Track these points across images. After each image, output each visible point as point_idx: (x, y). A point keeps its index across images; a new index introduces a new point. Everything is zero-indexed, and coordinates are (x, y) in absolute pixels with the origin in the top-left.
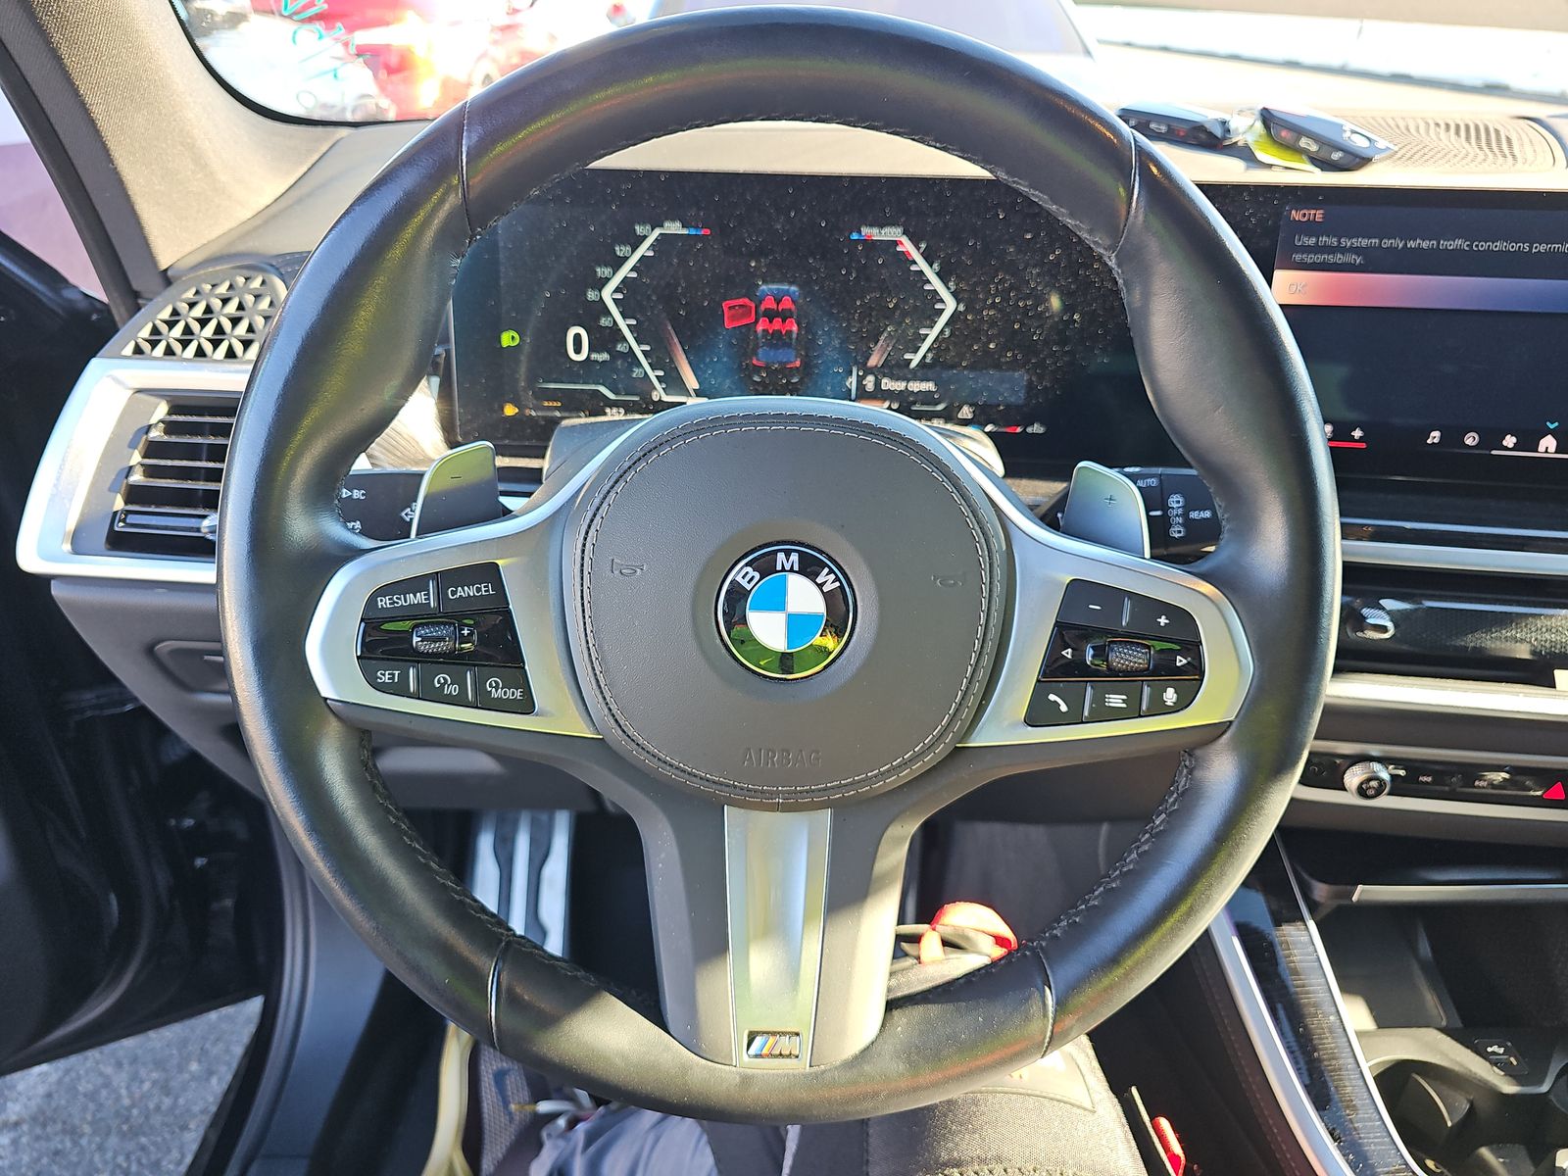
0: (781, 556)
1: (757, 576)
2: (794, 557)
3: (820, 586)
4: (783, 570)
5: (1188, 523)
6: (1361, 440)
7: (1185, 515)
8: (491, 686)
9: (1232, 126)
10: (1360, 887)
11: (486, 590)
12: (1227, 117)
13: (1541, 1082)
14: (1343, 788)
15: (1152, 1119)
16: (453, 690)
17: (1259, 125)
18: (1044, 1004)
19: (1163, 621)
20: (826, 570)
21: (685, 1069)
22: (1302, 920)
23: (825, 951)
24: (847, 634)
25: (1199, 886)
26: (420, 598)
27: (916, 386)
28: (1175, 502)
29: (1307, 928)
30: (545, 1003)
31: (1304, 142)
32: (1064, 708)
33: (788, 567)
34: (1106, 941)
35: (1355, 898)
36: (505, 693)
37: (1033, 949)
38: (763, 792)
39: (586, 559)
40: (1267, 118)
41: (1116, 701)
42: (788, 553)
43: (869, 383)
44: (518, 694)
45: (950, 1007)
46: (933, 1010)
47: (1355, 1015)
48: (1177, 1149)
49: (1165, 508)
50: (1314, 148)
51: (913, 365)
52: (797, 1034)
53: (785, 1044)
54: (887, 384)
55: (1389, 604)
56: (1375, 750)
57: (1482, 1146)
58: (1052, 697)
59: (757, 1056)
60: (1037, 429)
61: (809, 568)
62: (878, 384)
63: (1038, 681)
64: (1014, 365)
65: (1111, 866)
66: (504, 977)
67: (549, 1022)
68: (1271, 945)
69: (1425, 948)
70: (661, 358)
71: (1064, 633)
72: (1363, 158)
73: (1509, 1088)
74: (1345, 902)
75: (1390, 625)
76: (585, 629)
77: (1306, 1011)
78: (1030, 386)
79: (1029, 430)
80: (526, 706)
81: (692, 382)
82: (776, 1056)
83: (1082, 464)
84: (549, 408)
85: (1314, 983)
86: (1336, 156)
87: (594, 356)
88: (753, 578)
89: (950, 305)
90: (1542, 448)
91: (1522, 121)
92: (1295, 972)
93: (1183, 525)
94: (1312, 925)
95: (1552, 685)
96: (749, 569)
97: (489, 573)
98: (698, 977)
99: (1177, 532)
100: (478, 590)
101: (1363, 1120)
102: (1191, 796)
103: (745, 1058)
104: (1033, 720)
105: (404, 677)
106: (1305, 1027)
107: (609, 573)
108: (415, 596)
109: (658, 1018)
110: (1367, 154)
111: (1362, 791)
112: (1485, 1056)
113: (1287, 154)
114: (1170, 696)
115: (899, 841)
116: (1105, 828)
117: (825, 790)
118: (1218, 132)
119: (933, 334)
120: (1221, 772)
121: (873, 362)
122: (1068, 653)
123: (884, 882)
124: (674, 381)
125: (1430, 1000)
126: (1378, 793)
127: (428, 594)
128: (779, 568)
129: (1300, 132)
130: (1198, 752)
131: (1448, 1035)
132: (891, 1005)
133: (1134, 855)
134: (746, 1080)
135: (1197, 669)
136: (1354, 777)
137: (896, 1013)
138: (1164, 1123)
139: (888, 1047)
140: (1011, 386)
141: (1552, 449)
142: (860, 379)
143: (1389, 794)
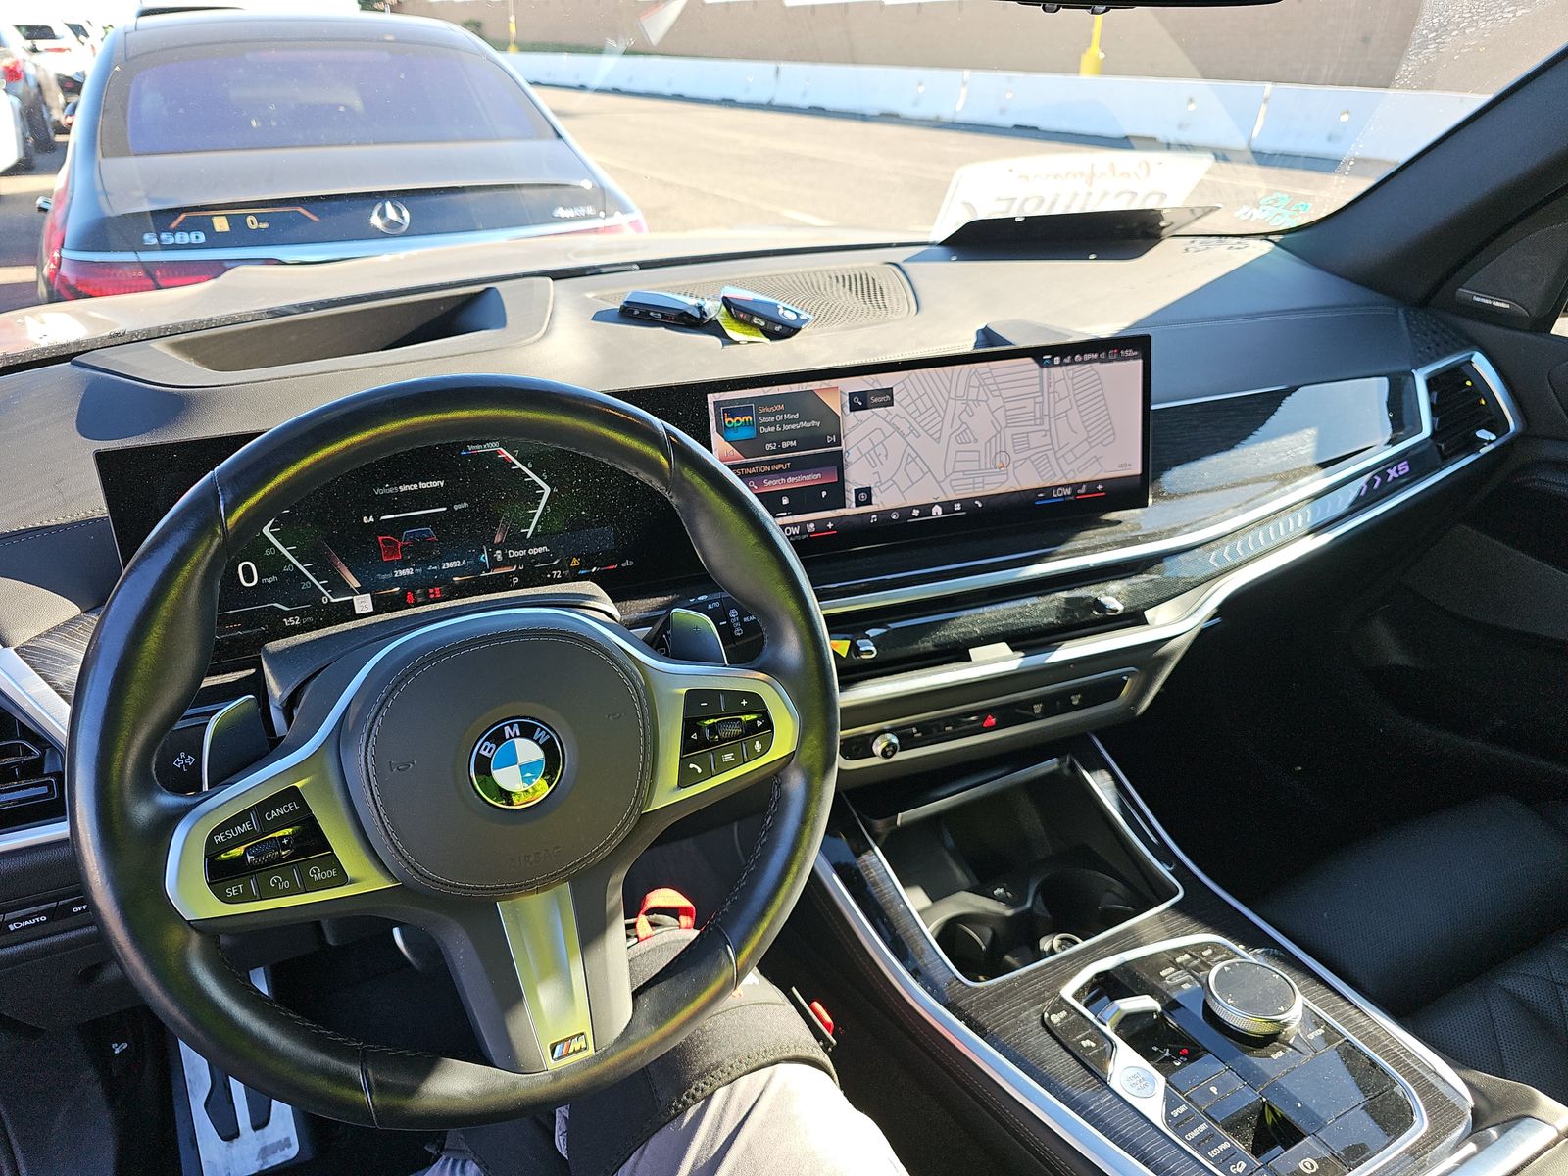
0: (507, 729)
1: (494, 746)
2: (516, 728)
3: (537, 741)
4: (510, 737)
5: (743, 625)
6: (833, 529)
7: (741, 621)
8: (312, 873)
9: (706, 307)
10: (899, 815)
11: (292, 806)
12: (702, 303)
13: (1025, 903)
14: (874, 755)
15: (809, 1005)
16: (286, 884)
17: (724, 308)
18: (729, 956)
19: (744, 702)
20: (539, 729)
21: (514, 1086)
22: (873, 849)
23: (588, 973)
24: (561, 767)
25: (798, 854)
26: (246, 826)
27: (533, 551)
28: (733, 614)
29: (875, 854)
30: (403, 1080)
31: (755, 320)
32: (699, 771)
33: (513, 736)
34: (755, 905)
35: (898, 823)
36: (324, 875)
37: (714, 926)
38: (526, 885)
39: (370, 766)
40: (726, 301)
41: (728, 757)
42: (511, 726)
43: (498, 555)
44: (334, 873)
45: (673, 980)
46: (663, 986)
47: (915, 900)
48: (828, 1019)
49: (728, 619)
50: (763, 324)
51: (529, 536)
52: (582, 1034)
53: (576, 1045)
54: (513, 553)
55: (872, 633)
56: (886, 725)
57: (1005, 954)
58: (691, 766)
59: (559, 1058)
60: (628, 563)
61: (527, 732)
62: (504, 555)
63: (681, 758)
64: (601, 523)
65: (747, 857)
66: (370, 1073)
67: (411, 1091)
68: (858, 871)
69: (950, 842)
70: (323, 570)
71: (690, 725)
72: (794, 329)
73: (1010, 913)
74: (893, 828)
75: (873, 648)
76: (379, 815)
77: (884, 907)
78: (617, 535)
79: (623, 565)
80: (342, 879)
81: (354, 583)
82: (572, 1053)
83: (674, 610)
84: (232, 631)
85: (885, 887)
86: (778, 328)
87: (264, 580)
88: (491, 748)
89: (547, 490)
90: (934, 513)
91: (888, 265)
92: (875, 884)
93: (741, 627)
94: (877, 849)
95: (970, 659)
96: (487, 743)
97: (293, 794)
98: (507, 1022)
99: (738, 632)
100: (287, 808)
101: (930, 963)
102: (783, 800)
103: (552, 1062)
104: (682, 784)
105: (247, 888)
106: (888, 918)
107: (389, 772)
108: (242, 827)
109: (485, 1060)
110: (796, 325)
111: (884, 754)
112: (993, 897)
113: (746, 329)
114: (758, 746)
115: (616, 886)
116: (736, 824)
117: (566, 870)
118: (697, 314)
119: (539, 511)
120: (795, 783)
121: (498, 539)
122: (694, 736)
123: (613, 917)
124: (338, 586)
125: (959, 874)
126: (894, 752)
127: (251, 823)
128: (507, 737)
129: (752, 314)
130: (781, 774)
131: (970, 892)
132: (636, 994)
133: (760, 847)
134: (556, 1076)
135: (769, 725)
136: (878, 746)
137: (640, 997)
138: (817, 1005)
139: (642, 1019)
140: (605, 537)
141: (940, 513)
142: (491, 555)
143: (900, 751)
